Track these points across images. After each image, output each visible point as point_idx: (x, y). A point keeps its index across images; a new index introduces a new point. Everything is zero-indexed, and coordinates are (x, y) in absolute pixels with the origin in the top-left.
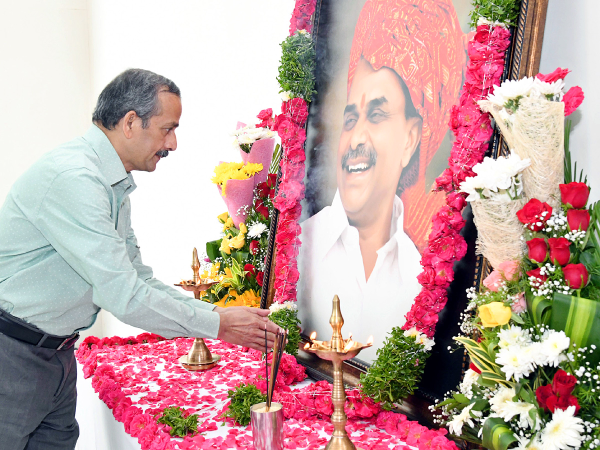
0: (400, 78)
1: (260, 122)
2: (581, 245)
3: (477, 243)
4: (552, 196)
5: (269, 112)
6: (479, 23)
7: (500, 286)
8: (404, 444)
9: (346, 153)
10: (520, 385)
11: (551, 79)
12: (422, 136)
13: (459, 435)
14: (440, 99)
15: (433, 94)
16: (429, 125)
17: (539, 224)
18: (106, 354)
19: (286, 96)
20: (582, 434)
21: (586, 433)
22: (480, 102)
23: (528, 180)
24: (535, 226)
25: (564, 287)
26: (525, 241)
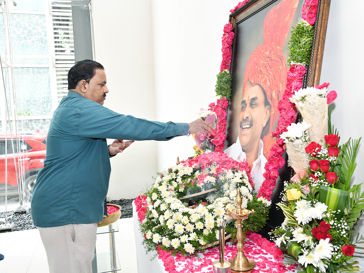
0: (262, 88)
1: (209, 108)
2: (334, 164)
3: (288, 161)
4: (322, 141)
5: (213, 104)
6: (291, 64)
7: (297, 181)
8: (259, 248)
9: (242, 121)
10: (305, 227)
11: (321, 88)
12: (271, 114)
13: (279, 247)
14: (278, 97)
15: (275, 95)
16: (274, 109)
17: (314, 154)
18: (146, 202)
19: (219, 97)
20: (332, 252)
21: (334, 251)
22: (290, 99)
23: (311, 133)
24: (313, 154)
25: (325, 183)
26: (309, 161)
